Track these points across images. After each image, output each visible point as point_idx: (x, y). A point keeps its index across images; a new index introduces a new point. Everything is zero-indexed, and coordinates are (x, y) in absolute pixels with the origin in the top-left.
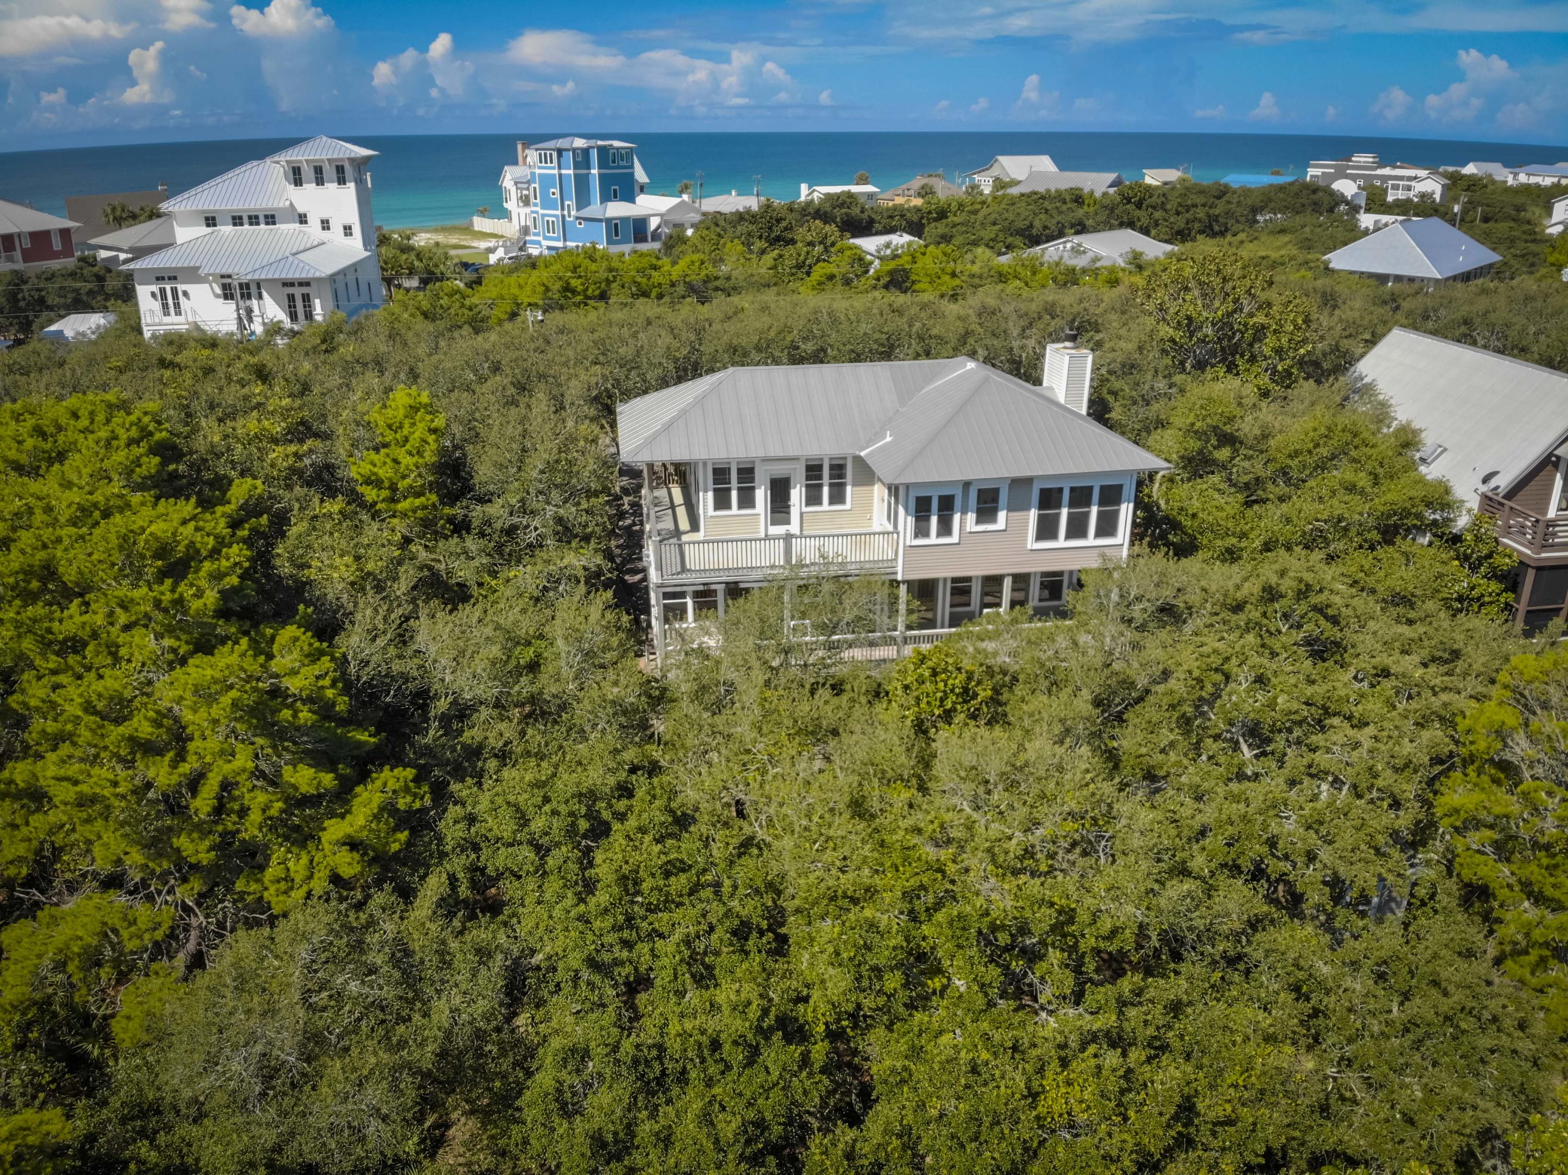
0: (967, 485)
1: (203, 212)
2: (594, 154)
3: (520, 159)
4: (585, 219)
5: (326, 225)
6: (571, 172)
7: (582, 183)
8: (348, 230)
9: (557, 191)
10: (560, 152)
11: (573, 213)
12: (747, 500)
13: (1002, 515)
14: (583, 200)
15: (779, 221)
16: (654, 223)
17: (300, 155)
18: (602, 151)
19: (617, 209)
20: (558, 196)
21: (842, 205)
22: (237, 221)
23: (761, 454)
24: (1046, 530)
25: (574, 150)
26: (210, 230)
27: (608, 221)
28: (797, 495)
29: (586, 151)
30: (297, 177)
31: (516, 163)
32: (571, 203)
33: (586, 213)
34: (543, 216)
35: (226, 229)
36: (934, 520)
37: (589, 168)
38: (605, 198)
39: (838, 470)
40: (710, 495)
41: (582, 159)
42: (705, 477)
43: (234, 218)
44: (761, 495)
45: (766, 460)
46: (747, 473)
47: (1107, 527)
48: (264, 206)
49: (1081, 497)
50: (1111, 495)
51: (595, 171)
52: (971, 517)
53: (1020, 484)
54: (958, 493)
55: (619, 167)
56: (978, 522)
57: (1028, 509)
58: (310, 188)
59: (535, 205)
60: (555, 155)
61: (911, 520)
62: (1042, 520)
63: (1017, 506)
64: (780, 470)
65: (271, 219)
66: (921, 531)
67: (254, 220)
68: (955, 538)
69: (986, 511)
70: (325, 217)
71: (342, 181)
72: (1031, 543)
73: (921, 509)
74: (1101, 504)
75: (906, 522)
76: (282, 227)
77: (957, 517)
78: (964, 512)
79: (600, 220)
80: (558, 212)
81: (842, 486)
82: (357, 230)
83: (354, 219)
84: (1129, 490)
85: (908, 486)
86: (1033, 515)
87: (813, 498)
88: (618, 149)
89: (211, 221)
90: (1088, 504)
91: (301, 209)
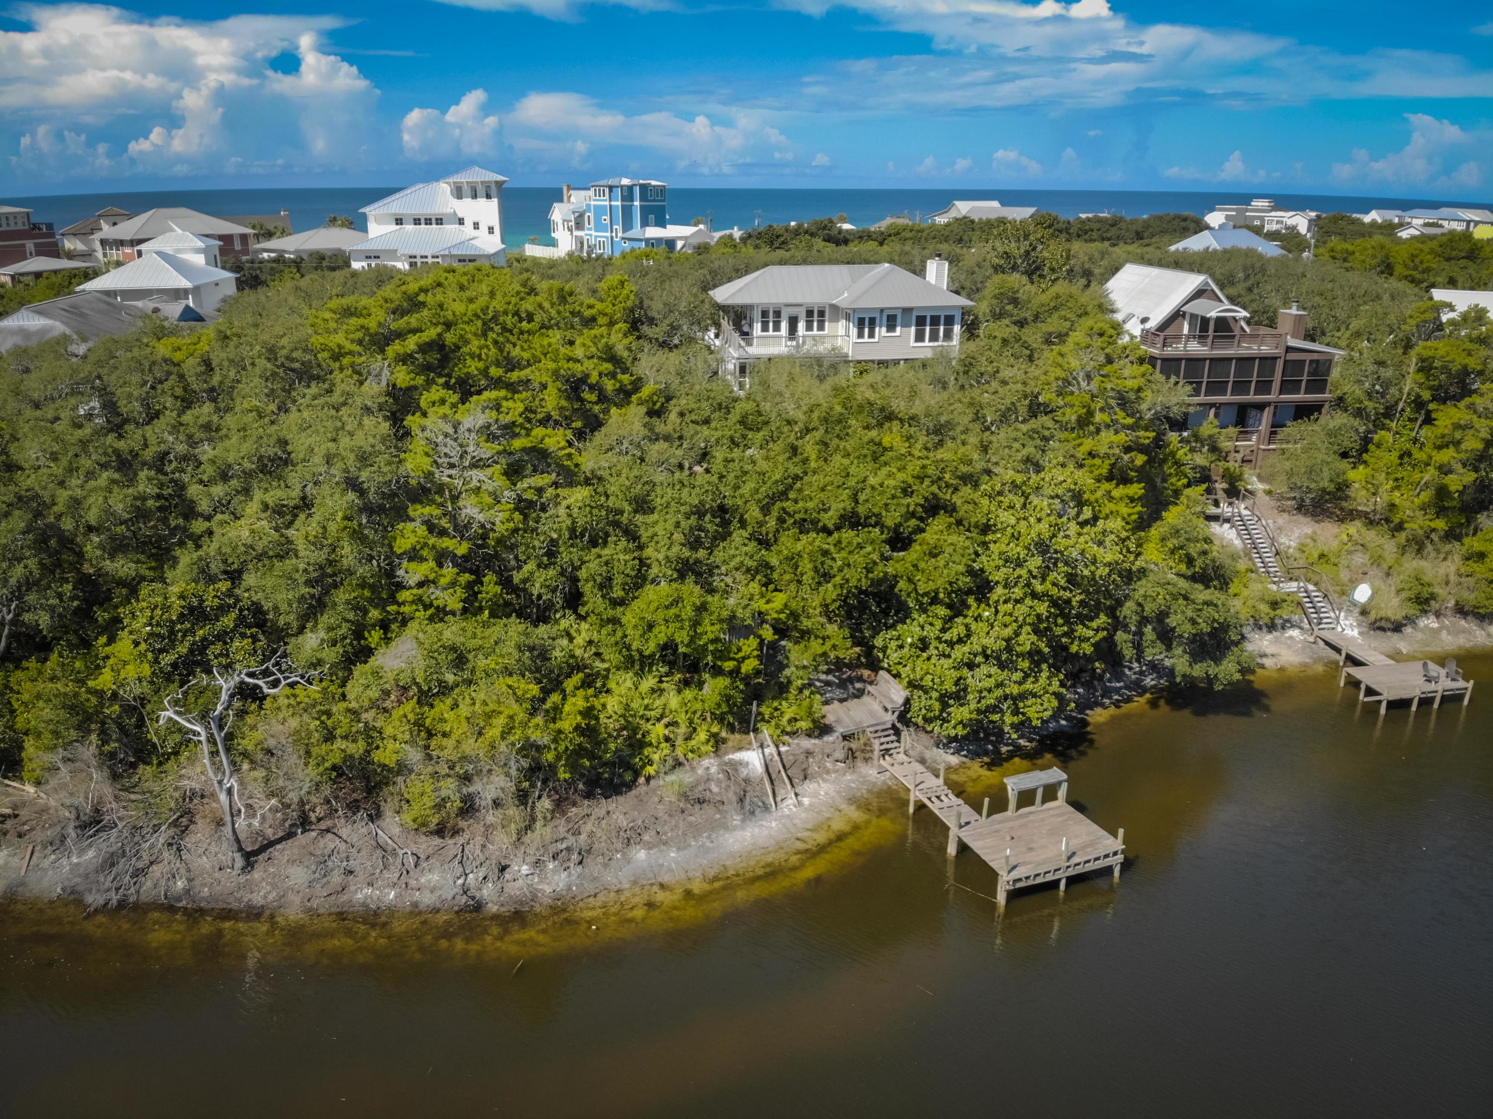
0: (882, 310)
1: (395, 214)
2: (637, 191)
3: (565, 198)
4: (630, 239)
5: (476, 226)
6: (619, 203)
7: (627, 212)
8: (491, 230)
9: (608, 218)
10: (611, 188)
11: (620, 234)
12: (777, 328)
13: (898, 329)
14: (627, 225)
15: (778, 237)
16: (679, 244)
17: (464, 178)
18: (643, 188)
19: (653, 232)
20: (608, 221)
21: (824, 228)
22: (417, 222)
23: (785, 301)
24: (920, 337)
25: (622, 187)
26: (398, 227)
27: (647, 241)
28: (801, 326)
29: (630, 188)
30: (458, 193)
31: (561, 201)
32: (618, 227)
33: (629, 234)
34: (596, 237)
35: (409, 228)
36: (866, 330)
37: (632, 201)
38: (645, 223)
39: (822, 313)
40: (759, 325)
41: (628, 194)
42: (757, 315)
43: (415, 220)
44: (784, 325)
45: (787, 305)
46: (778, 314)
47: (948, 335)
48: (436, 211)
49: (935, 321)
50: (949, 321)
51: (637, 203)
52: (884, 329)
53: (907, 311)
54: (877, 315)
55: (655, 200)
56: (888, 331)
57: (910, 326)
58: (468, 201)
59: (590, 229)
60: (607, 190)
61: (856, 330)
62: (917, 331)
63: (906, 325)
64: (793, 311)
65: (439, 221)
66: (860, 335)
67: (428, 222)
68: (876, 340)
69: (891, 327)
70: (476, 220)
71: (488, 196)
72: (913, 343)
73: (861, 323)
74: (945, 324)
75: (854, 331)
76: (448, 227)
77: (877, 329)
78: (881, 327)
79: (641, 240)
80: (608, 234)
81: (823, 321)
82: (497, 230)
83: (496, 223)
84: (958, 318)
85: (854, 310)
86: (913, 329)
87: (809, 327)
88: (654, 186)
89: (399, 221)
90: (939, 325)
91: (460, 215)
